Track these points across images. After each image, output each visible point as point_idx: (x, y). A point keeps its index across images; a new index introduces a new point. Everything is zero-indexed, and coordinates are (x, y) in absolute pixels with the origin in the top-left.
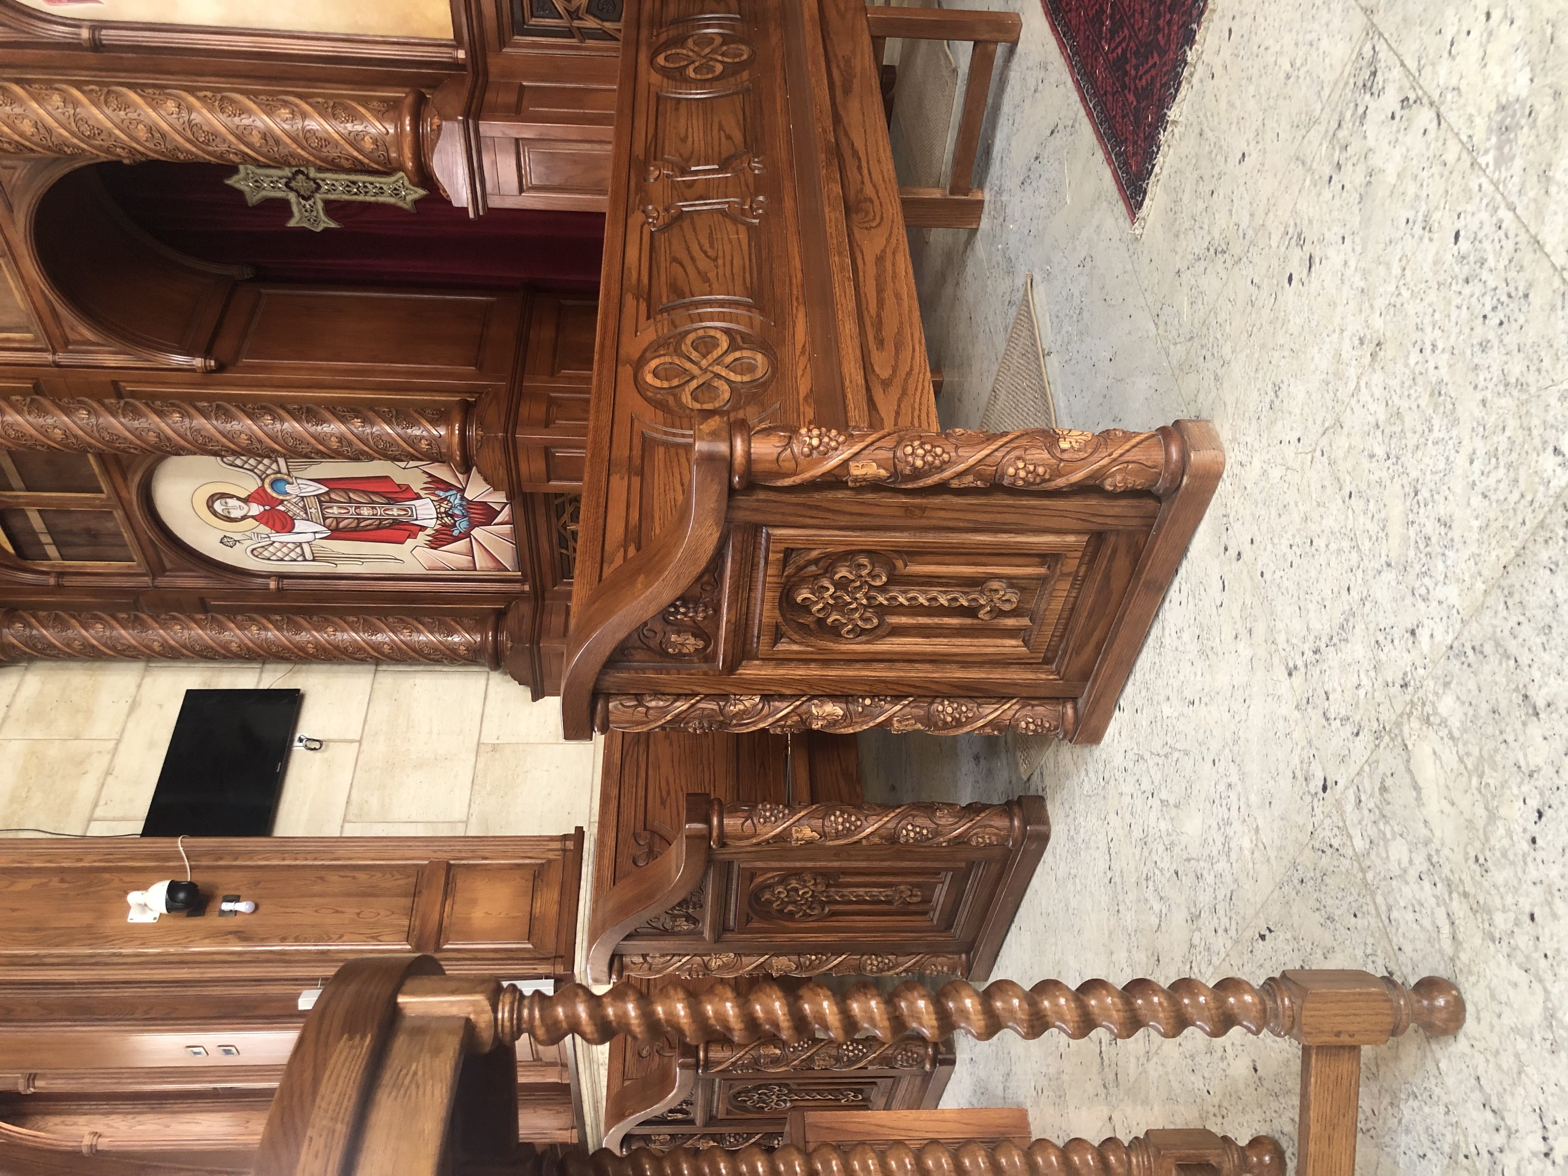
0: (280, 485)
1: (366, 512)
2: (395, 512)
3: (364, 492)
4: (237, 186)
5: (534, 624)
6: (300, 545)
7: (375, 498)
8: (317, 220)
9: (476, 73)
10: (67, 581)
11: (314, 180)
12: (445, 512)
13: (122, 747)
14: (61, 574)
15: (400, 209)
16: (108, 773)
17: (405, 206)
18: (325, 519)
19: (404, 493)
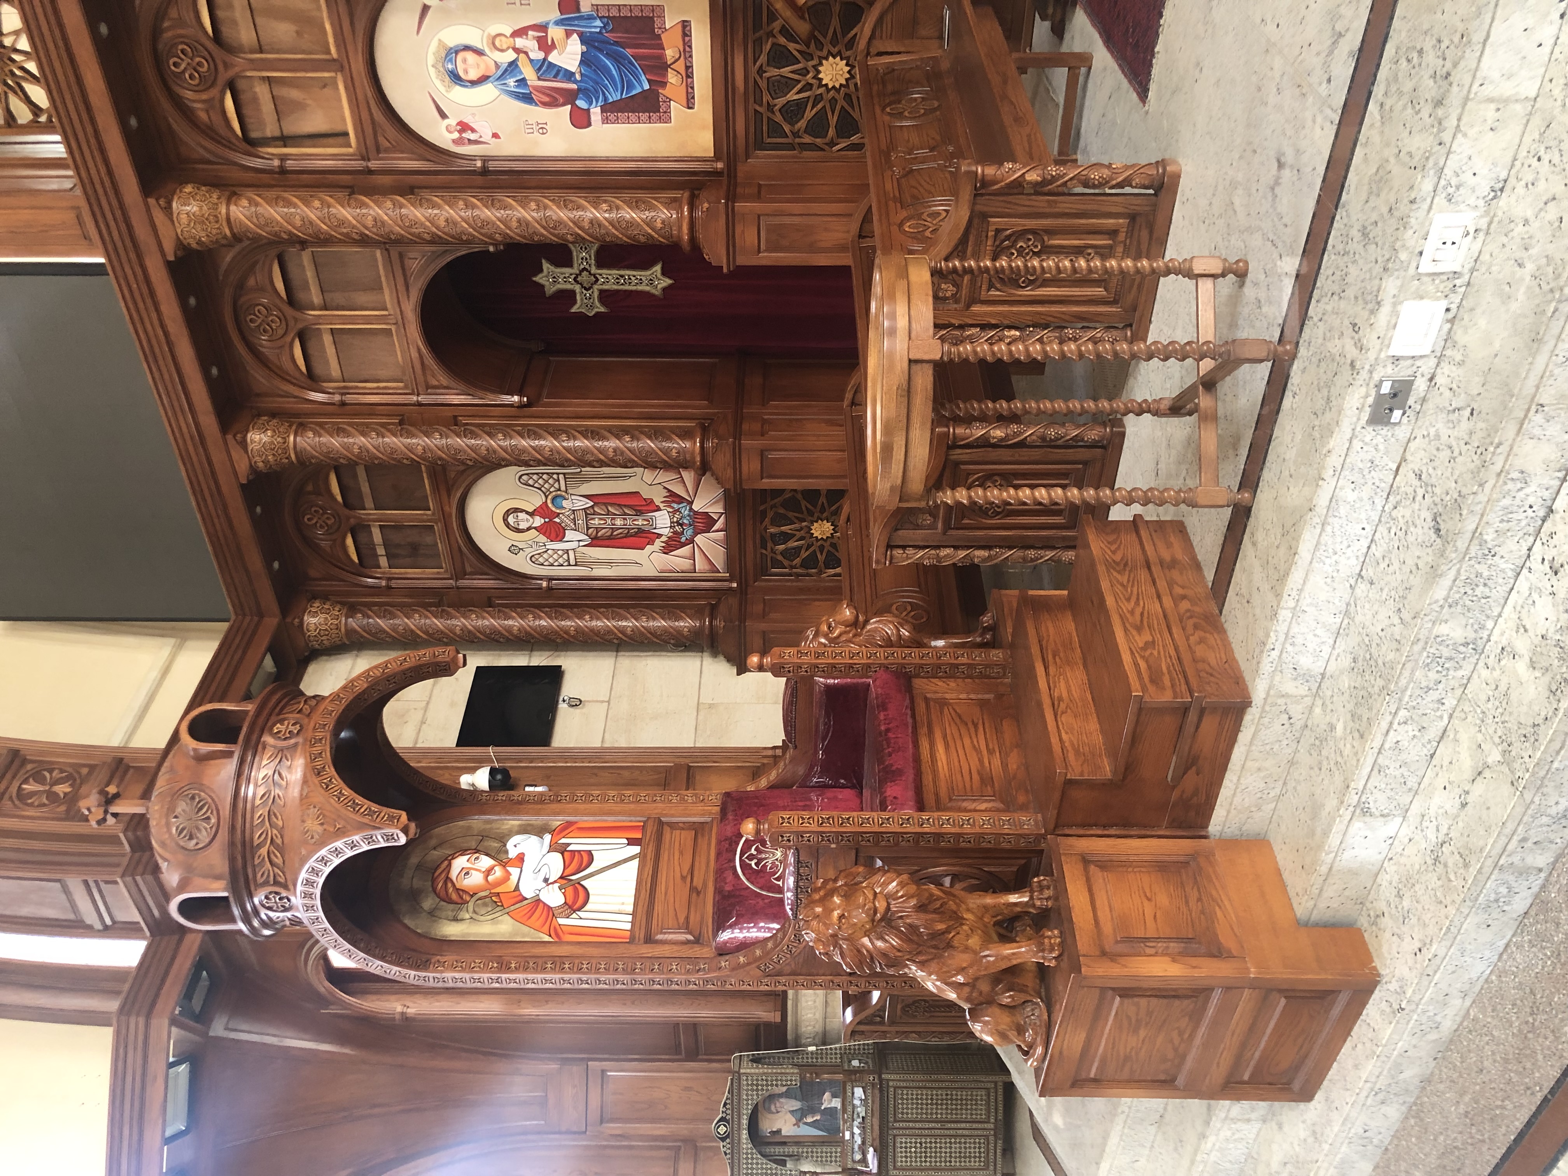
0: (558, 500)
1: (619, 522)
2: (640, 522)
3: (619, 505)
4: (541, 281)
5: (740, 610)
6: (567, 552)
7: (627, 511)
8: (592, 307)
9: (729, 176)
10: (393, 584)
11: (594, 275)
12: (677, 522)
13: (431, 706)
14: (389, 579)
15: (653, 295)
16: (423, 722)
17: (657, 293)
18: (588, 529)
19: (646, 507)
